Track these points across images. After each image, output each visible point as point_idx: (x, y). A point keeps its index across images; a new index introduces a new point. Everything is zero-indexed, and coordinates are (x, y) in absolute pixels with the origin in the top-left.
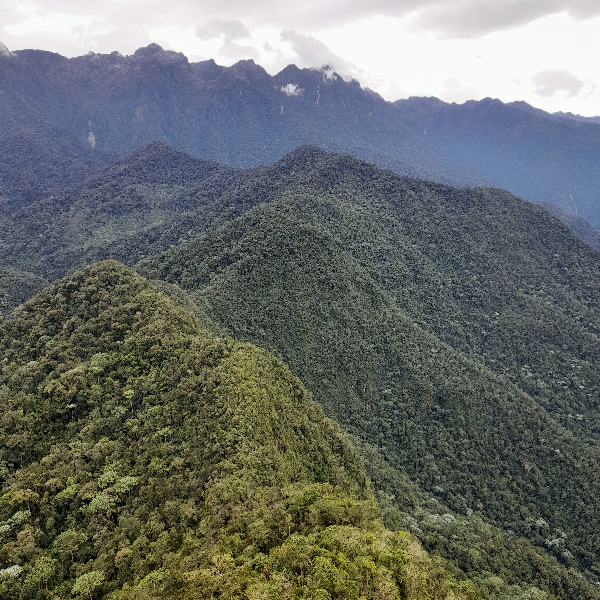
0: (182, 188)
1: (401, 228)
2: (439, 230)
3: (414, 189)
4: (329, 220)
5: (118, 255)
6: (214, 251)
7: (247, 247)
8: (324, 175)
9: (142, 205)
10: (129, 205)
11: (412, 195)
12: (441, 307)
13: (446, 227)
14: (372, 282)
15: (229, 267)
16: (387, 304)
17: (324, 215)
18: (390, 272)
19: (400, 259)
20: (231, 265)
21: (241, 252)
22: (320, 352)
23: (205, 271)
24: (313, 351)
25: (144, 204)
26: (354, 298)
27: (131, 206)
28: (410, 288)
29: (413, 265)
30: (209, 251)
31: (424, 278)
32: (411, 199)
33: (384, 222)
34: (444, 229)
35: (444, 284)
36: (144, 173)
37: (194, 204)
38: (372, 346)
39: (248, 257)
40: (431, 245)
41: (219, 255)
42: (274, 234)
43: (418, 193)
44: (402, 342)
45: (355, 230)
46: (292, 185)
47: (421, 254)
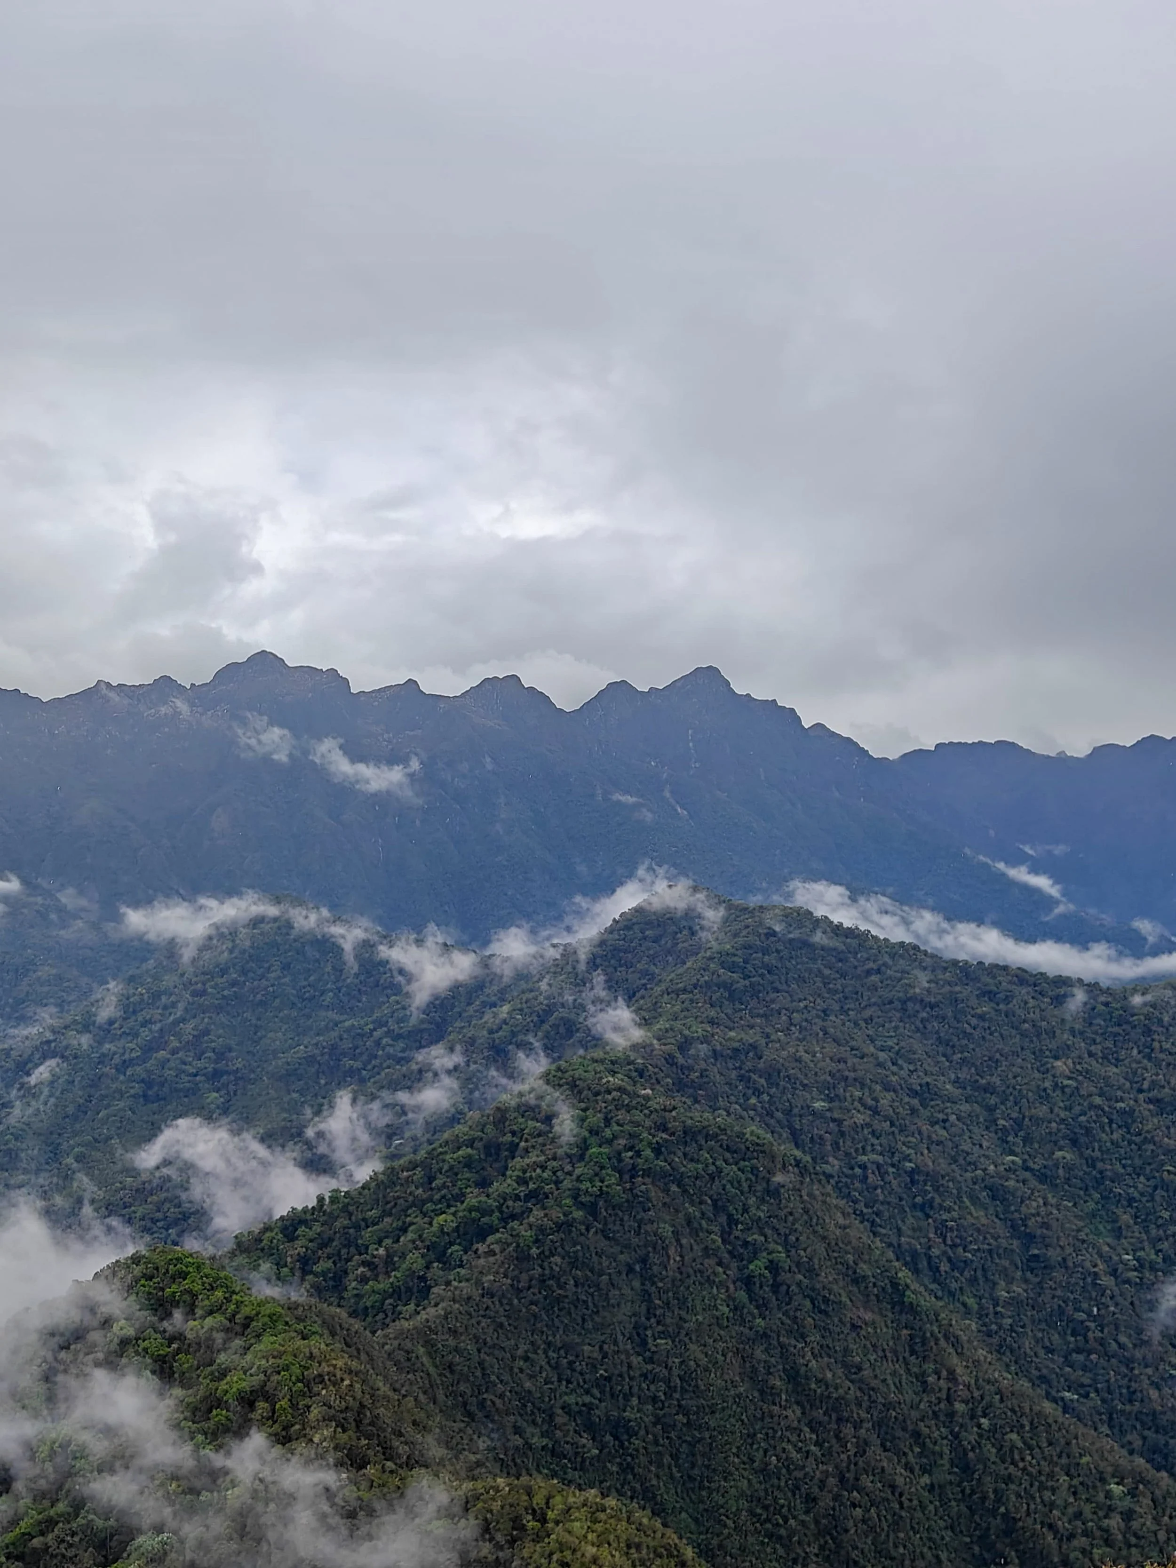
0: (337, 1017)
1: (965, 1107)
2: (1077, 1109)
3: (989, 995)
4: (758, 1092)
5: (154, 1221)
6: (440, 1201)
7: (531, 1186)
8: (733, 967)
9: (228, 1073)
10: (190, 1075)
11: (985, 1013)
12: (1114, 1345)
13: (1098, 1100)
14: (905, 1275)
15: (482, 1248)
16: (956, 1344)
17: (741, 1078)
18: (949, 1242)
19: (975, 1200)
20: (490, 1239)
21: (517, 1198)
22: (766, 1508)
23: (415, 1260)
24: (743, 1503)
25: (232, 1068)
26: (854, 1327)
27: (196, 1075)
28: (1018, 1289)
29: (1016, 1215)
30: (424, 1202)
31: (1054, 1254)
32: (987, 1025)
33: (914, 1094)
34: (1092, 1106)
35: (1114, 1273)
36: (234, 984)
37: (370, 1061)
38: (926, 1480)
39: (538, 1213)
40: (1059, 1154)
41: (453, 1209)
42: (610, 1142)
43: (1002, 1006)
44: (1014, 1463)
45: (834, 1120)
46: (643, 997)
47: (1034, 1183)
